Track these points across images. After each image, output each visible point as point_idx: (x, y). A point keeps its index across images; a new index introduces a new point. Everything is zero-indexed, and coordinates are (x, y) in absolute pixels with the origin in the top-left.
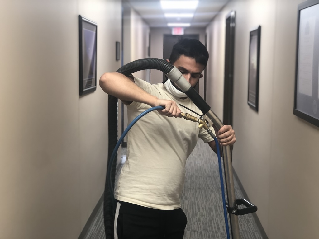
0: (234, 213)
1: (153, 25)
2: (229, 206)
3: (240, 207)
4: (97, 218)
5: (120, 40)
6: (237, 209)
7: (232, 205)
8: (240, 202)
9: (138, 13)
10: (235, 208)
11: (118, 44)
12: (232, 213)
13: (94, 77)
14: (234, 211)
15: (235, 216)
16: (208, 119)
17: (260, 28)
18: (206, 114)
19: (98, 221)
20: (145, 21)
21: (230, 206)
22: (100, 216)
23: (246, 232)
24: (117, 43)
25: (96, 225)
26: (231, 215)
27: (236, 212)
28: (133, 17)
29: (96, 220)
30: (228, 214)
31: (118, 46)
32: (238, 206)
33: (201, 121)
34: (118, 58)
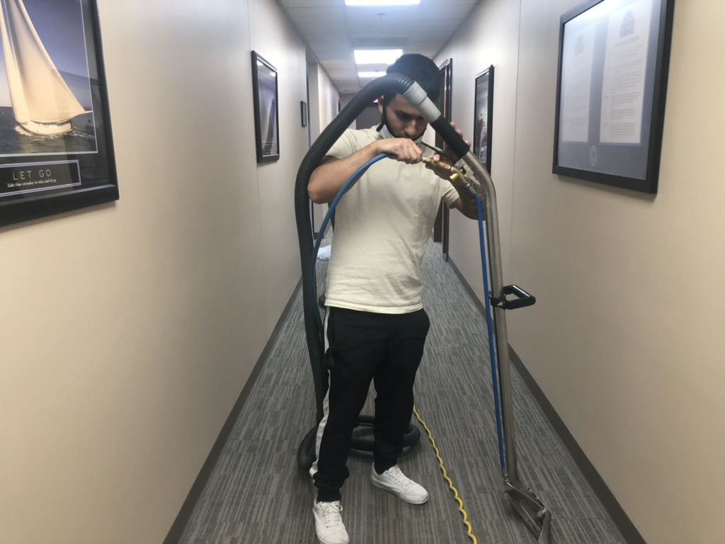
0: (500, 307)
1: (343, 90)
2: (493, 295)
3: (511, 297)
4: (287, 323)
5: (305, 101)
6: (506, 301)
7: (497, 295)
8: (509, 290)
9: (325, 70)
10: (503, 299)
11: (304, 105)
12: (497, 306)
13: (274, 141)
14: (501, 304)
15: (502, 310)
16: (466, 167)
17: (492, 69)
18: (464, 159)
19: (288, 327)
20: (334, 84)
21: (495, 296)
22: (291, 320)
23: (477, 335)
24: (302, 103)
25: (286, 332)
26: (496, 308)
27: (503, 305)
28: (320, 77)
29: (286, 326)
30: (491, 307)
31: (304, 107)
32: (507, 296)
33: (455, 169)
34: (304, 124)
